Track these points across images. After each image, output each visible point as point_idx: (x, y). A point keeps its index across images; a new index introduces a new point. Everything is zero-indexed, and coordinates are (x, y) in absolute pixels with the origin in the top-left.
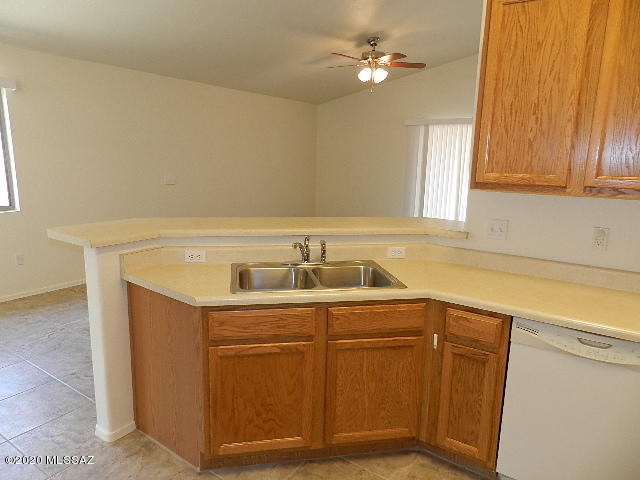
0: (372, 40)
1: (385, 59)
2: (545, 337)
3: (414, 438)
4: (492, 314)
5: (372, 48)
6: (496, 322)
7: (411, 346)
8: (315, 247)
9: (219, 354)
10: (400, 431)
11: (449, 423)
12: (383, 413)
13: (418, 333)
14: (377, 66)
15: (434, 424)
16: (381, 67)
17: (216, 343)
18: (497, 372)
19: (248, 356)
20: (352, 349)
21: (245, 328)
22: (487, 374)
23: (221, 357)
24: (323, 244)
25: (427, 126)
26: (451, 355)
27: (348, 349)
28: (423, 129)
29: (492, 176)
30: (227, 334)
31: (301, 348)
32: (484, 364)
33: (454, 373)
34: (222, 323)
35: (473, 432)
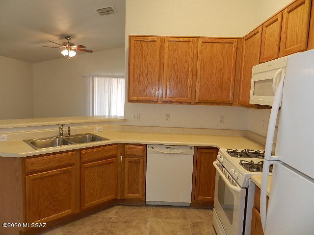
0: (68, 37)
1: (75, 47)
2: (157, 149)
3: (115, 199)
4: (140, 145)
5: (67, 41)
6: (142, 147)
7: (113, 162)
8: (65, 129)
9: (31, 178)
10: (111, 197)
11: (129, 188)
12: (104, 191)
13: (115, 156)
14: (71, 49)
15: (123, 191)
16: (72, 50)
17: (29, 174)
18: (143, 165)
19: (46, 177)
20: (91, 167)
21: (44, 164)
22: (140, 166)
23: (32, 180)
24: (69, 128)
25: (93, 77)
26: (127, 162)
27: (90, 167)
28: (91, 79)
29: (135, 98)
30: (35, 168)
31: (70, 170)
32: (139, 163)
33: (129, 169)
34: (32, 164)
35: (137, 189)
